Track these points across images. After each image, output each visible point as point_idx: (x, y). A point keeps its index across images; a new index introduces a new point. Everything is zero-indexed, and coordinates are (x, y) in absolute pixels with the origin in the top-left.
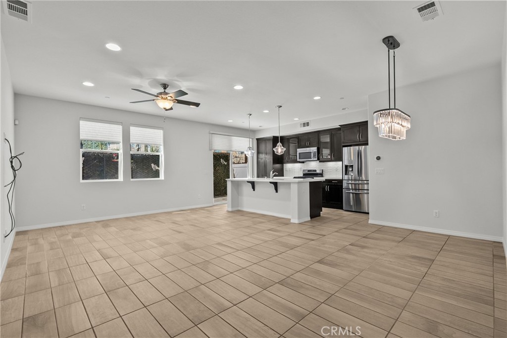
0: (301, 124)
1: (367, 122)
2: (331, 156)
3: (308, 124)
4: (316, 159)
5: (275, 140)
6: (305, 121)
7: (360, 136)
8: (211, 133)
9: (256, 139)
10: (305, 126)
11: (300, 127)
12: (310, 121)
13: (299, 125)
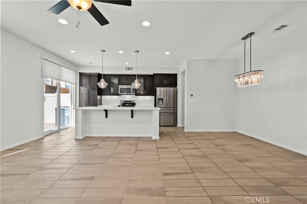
0: (126, 68)
1: (177, 74)
2: (144, 92)
3: (132, 69)
4: (134, 93)
5: (99, 77)
6: (130, 66)
7: (166, 82)
8: (43, 59)
9: (79, 73)
10: (130, 70)
11: (125, 70)
12: (133, 67)
13: (125, 68)
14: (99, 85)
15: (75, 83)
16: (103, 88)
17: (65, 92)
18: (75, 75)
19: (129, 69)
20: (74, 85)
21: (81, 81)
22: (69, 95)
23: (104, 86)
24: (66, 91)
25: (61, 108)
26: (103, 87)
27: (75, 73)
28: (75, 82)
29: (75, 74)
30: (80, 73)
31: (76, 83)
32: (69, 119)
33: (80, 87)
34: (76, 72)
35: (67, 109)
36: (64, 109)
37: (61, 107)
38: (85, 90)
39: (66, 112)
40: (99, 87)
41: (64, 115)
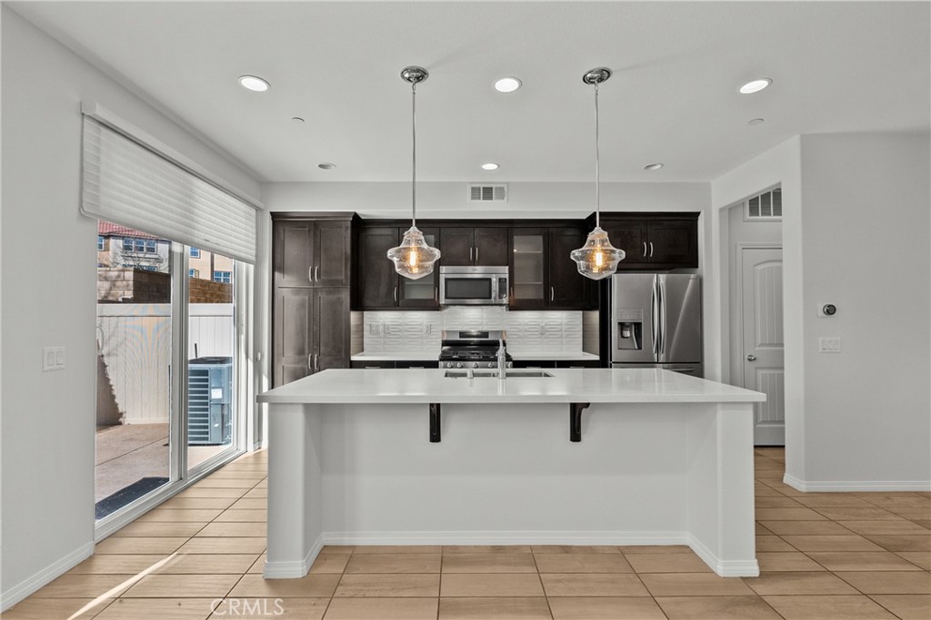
0: (473, 190)
1: (698, 214)
3: (501, 193)
4: (506, 301)
6: (492, 182)
7: (649, 249)
8: (90, 117)
9: (271, 213)
10: (491, 198)
11: (473, 198)
12: (508, 184)
13: (469, 191)
14: (395, 260)
15: (254, 258)
16: (414, 278)
17: (212, 294)
18: (254, 225)
19: (488, 193)
20: (252, 267)
21: (278, 250)
22: (227, 308)
23: (420, 267)
24: (214, 291)
25: (191, 366)
26: (416, 270)
27: (253, 212)
28: (254, 252)
29: (254, 219)
30: (276, 217)
31: (256, 256)
32: (226, 413)
33: (277, 274)
34: (258, 209)
35: (220, 371)
36: (205, 373)
37: (193, 362)
38: (297, 291)
39: (212, 383)
40: (398, 270)
41: (207, 398)
